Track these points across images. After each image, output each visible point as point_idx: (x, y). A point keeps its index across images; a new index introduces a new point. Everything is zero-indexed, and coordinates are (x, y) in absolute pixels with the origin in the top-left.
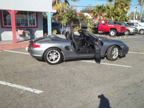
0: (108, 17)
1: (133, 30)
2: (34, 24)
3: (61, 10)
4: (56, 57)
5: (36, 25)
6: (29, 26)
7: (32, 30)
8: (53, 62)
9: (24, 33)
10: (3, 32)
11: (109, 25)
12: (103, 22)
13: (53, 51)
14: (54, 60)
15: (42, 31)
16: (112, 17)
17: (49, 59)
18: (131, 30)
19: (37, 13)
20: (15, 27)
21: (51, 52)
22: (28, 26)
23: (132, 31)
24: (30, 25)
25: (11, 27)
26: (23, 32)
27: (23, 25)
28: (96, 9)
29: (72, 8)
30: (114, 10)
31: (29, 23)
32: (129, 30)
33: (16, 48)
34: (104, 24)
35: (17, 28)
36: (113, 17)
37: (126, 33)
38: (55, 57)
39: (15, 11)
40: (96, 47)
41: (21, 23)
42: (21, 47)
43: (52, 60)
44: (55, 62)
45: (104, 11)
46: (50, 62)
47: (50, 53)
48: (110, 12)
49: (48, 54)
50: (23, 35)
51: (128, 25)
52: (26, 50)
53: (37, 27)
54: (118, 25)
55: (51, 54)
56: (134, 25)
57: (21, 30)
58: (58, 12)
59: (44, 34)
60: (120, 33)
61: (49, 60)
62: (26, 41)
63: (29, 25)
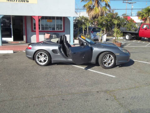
2: (61, 28)
3: (100, 14)
4: (45, 59)
5: (63, 30)
6: (56, 30)
7: (58, 34)
8: (41, 64)
10: (33, 35)
13: (42, 54)
14: (43, 62)
19: (64, 17)
24: (58, 29)
25: (35, 31)
27: (51, 29)
28: (146, 12)
29: (113, 11)
31: (57, 28)
34: (146, 29)
35: (40, 31)
39: (39, 16)
41: (49, 28)
44: (44, 64)
47: (39, 55)
49: (37, 55)
58: (97, 16)
61: (38, 62)
63: (56, 29)
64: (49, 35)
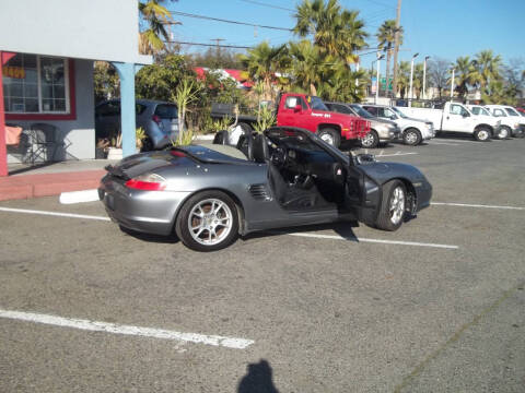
0: (300, 84)
1: (387, 130)
2: (61, 106)
4: (219, 223)
5: (68, 110)
6: (41, 112)
7: (54, 128)
8: (208, 242)
9: (23, 137)
11: (313, 114)
12: (292, 103)
13: (210, 204)
14: (213, 236)
15: (91, 133)
16: (313, 87)
17: (196, 231)
18: (383, 129)
19: (72, 62)
20: (3, 116)
21: (203, 206)
22: (38, 110)
23: (386, 136)
24: (47, 106)
26: (22, 135)
27: (20, 108)
28: (258, 57)
29: (178, 48)
30: (318, 62)
31: (44, 102)
32: (374, 132)
33: (15, 195)
34: (297, 110)
35: (7, 117)
36: (316, 85)
37: (367, 140)
38: (214, 225)
39: (3, 52)
40: (367, 184)
41: (13, 101)
42: (39, 192)
43: (204, 235)
44: (216, 241)
45: (284, 65)
46: (199, 241)
47: (197, 210)
48: (306, 68)
49: (192, 212)
50: (22, 147)
51: (369, 114)
52: (58, 202)
53: (72, 116)
54: (338, 111)
55: (202, 215)
56: (383, 116)
57: (14, 126)
59: (97, 142)
60: (350, 140)
61: (195, 236)
62: (33, 168)
63: (43, 109)
64: (18, 130)
